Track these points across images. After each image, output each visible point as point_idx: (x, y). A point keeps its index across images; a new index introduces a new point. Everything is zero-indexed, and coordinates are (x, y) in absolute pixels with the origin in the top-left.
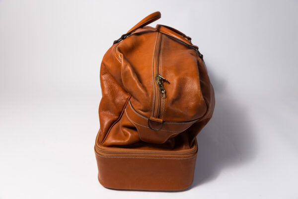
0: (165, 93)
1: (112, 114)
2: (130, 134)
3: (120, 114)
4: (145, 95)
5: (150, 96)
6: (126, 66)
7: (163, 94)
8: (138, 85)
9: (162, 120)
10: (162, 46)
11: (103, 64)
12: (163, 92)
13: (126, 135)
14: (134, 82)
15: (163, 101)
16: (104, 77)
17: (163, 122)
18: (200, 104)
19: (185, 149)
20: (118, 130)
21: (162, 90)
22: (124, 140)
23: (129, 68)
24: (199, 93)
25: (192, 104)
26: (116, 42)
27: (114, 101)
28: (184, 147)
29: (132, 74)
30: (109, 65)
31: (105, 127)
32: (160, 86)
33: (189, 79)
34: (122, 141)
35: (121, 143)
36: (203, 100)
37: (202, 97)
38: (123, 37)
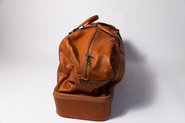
0: (90, 64)
1: (64, 75)
2: (72, 86)
3: (68, 75)
4: (78, 65)
5: (81, 65)
6: (70, 48)
7: (88, 64)
8: (75, 58)
9: (87, 79)
10: (96, 36)
11: (60, 46)
12: (89, 63)
13: (70, 86)
14: (73, 57)
15: (88, 68)
16: (61, 53)
17: (88, 80)
18: (110, 71)
19: (104, 96)
20: (66, 83)
21: (88, 62)
22: (68, 89)
23: (71, 49)
24: (109, 65)
25: (105, 71)
26: (70, 33)
27: (65, 67)
28: (103, 95)
29: (72, 53)
30: (63, 47)
31: (59, 81)
32: (88, 60)
33: (105, 56)
34: (67, 90)
35: (66, 91)
36: (112, 68)
37: (111, 67)
38: (75, 30)
